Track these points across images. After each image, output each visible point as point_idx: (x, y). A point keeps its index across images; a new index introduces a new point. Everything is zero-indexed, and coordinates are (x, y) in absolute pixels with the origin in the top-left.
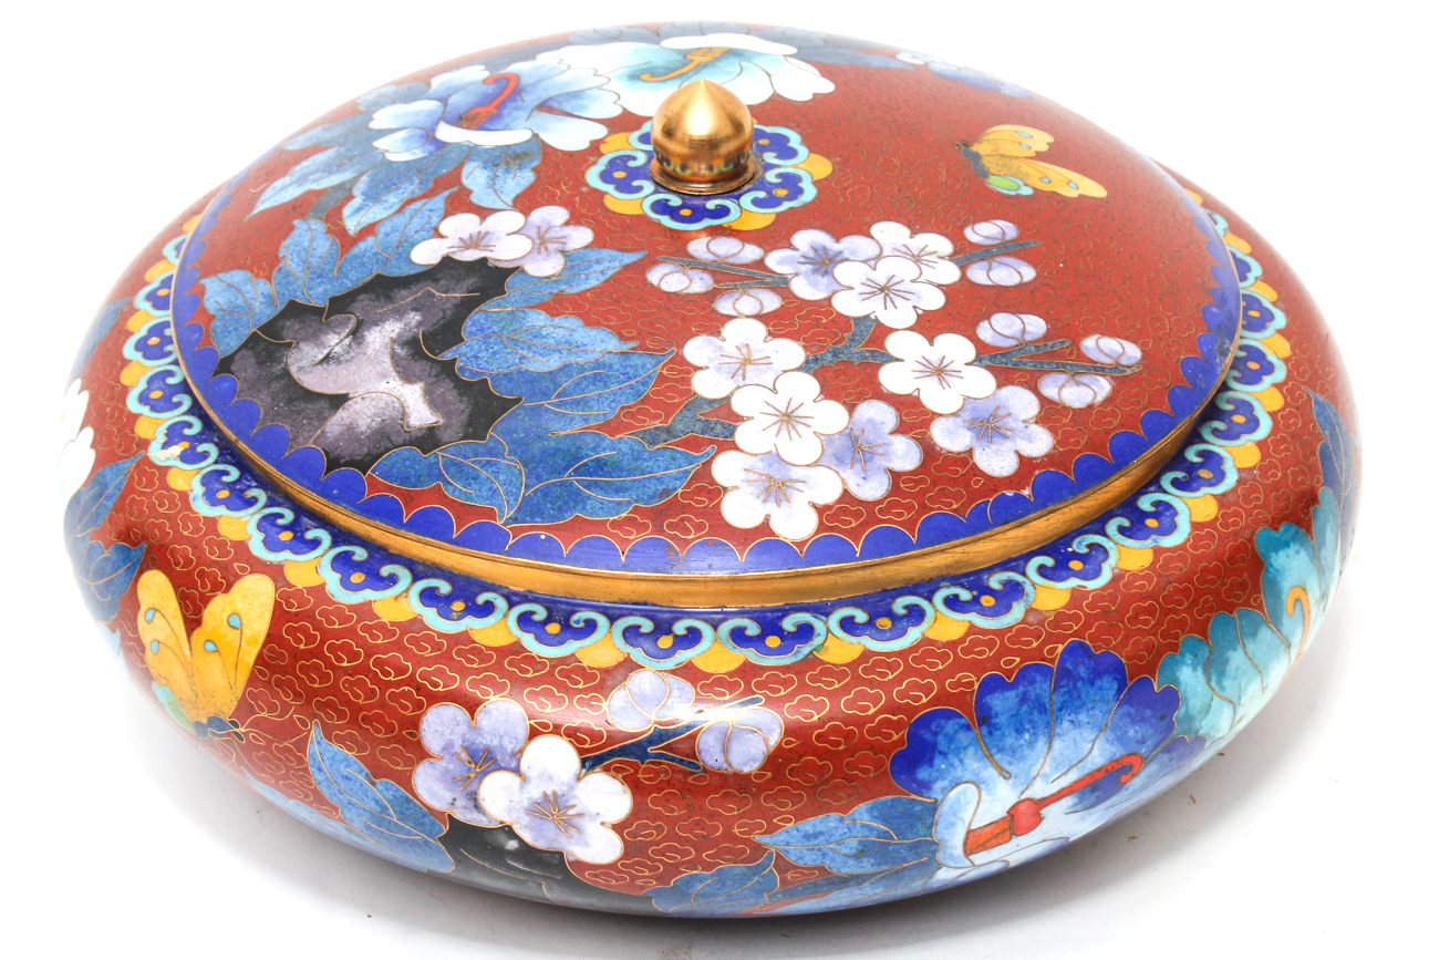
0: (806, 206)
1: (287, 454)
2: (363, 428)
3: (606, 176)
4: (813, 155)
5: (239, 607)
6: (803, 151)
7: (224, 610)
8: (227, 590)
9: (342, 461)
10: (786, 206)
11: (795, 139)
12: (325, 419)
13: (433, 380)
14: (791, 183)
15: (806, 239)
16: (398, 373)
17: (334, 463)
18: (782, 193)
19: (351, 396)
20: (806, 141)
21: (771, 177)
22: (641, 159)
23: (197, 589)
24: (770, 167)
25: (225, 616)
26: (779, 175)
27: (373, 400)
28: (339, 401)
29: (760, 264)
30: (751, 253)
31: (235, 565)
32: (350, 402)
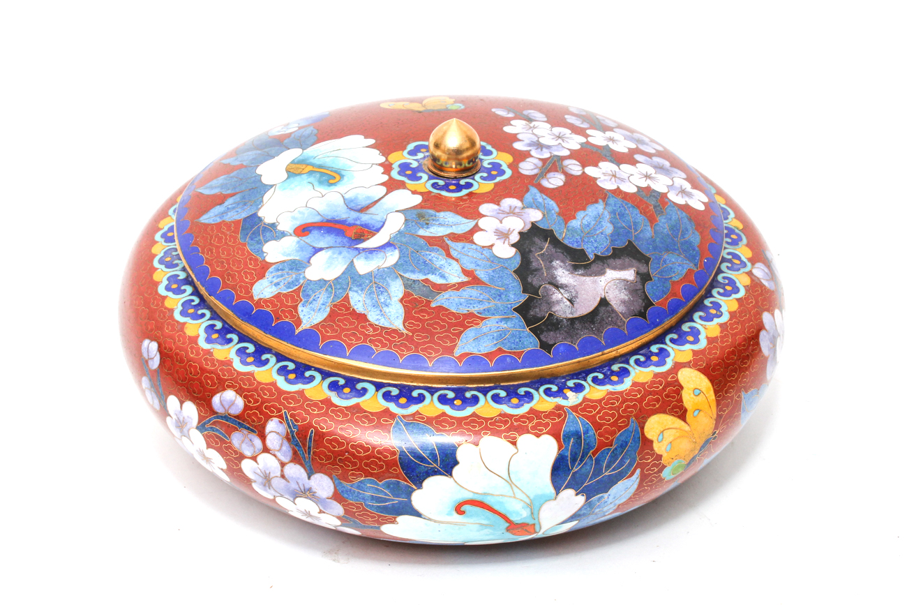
1: (626, 332)
2: (626, 298)
5: (692, 386)
7: (690, 394)
8: (682, 388)
9: (643, 311)
12: (613, 311)
13: (606, 265)
16: (596, 276)
17: (642, 314)
19: (603, 297)
23: (673, 402)
25: (692, 395)
27: (609, 289)
28: (604, 302)
31: (669, 380)
32: (607, 298)
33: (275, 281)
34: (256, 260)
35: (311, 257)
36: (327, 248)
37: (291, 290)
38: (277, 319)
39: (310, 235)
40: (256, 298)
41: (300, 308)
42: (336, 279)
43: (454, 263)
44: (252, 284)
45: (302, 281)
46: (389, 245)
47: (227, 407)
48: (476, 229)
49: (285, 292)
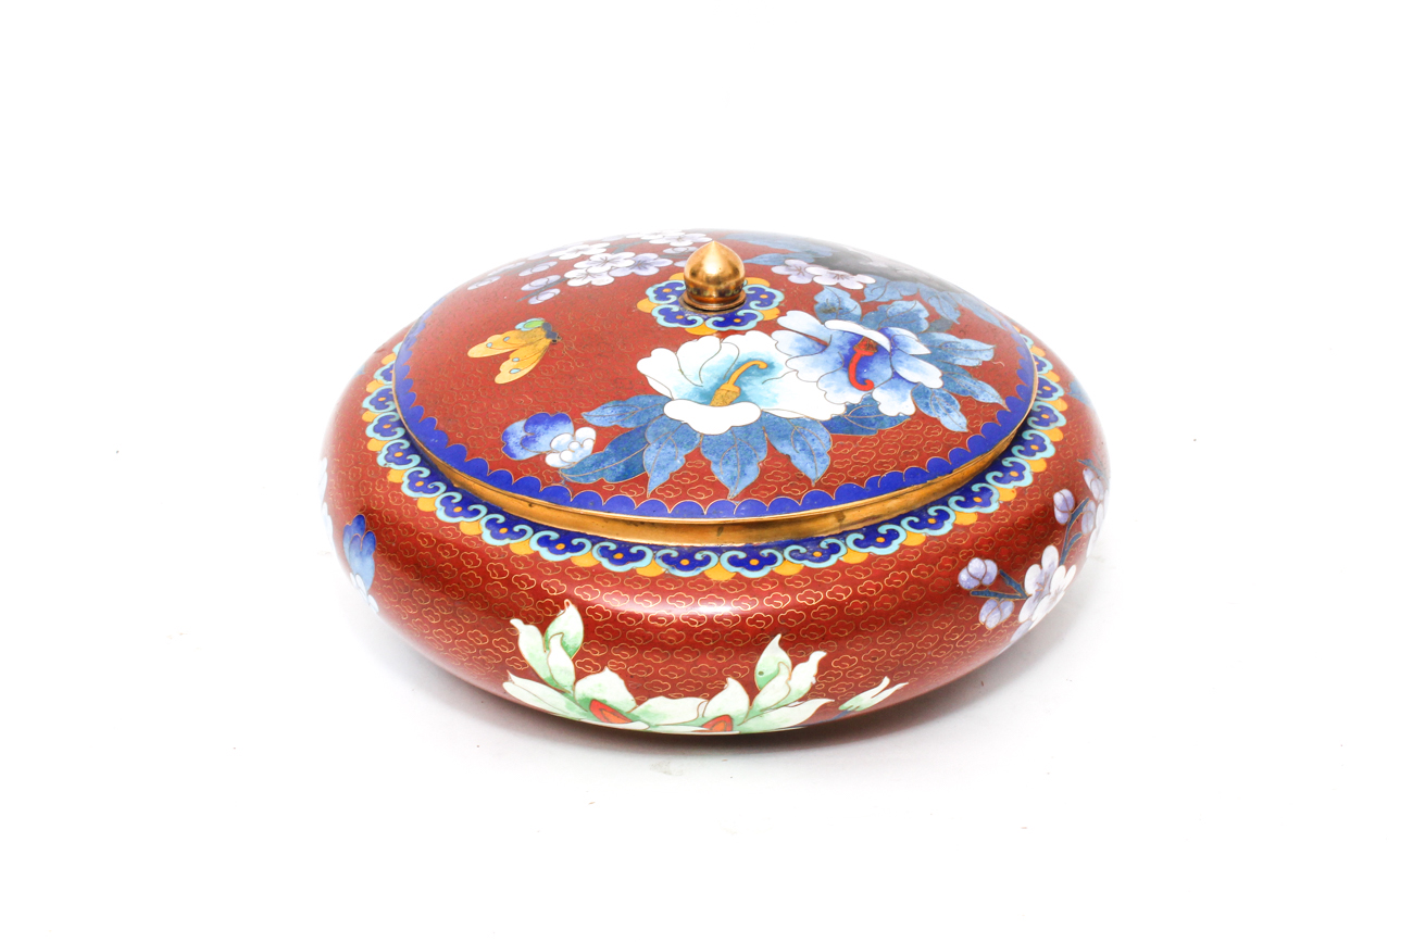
0: (652, 285)
3: (772, 296)
4: (649, 311)
6: (655, 313)
10: (663, 284)
11: (661, 321)
14: (661, 295)
15: (652, 271)
18: (665, 290)
20: (654, 320)
21: (673, 298)
22: (752, 304)
24: (675, 303)
26: (669, 299)
29: (675, 261)
30: (679, 264)
33: (943, 411)
34: (909, 423)
35: (908, 381)
36: (893, 369)
37: (957, 402)
38: (993, 419)
39: (872, 379)
40: (966, 430)
41: (981, 399)
42: (940, 369)
43: (895, 303)
44: (946, 430)
45: (945, 392)
46: (882, 331)
47: (1066, 509)
48: (838, 286)
49: (959, 407)
